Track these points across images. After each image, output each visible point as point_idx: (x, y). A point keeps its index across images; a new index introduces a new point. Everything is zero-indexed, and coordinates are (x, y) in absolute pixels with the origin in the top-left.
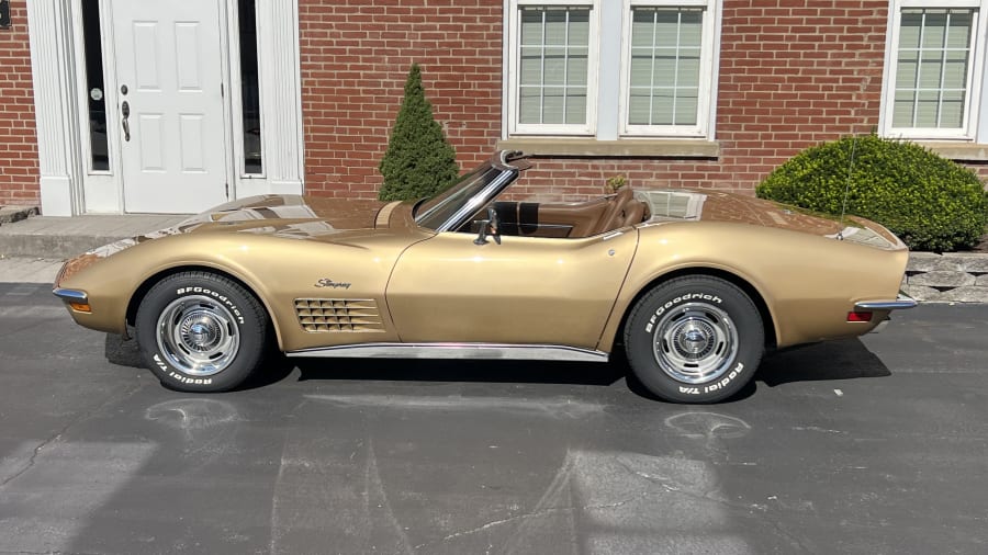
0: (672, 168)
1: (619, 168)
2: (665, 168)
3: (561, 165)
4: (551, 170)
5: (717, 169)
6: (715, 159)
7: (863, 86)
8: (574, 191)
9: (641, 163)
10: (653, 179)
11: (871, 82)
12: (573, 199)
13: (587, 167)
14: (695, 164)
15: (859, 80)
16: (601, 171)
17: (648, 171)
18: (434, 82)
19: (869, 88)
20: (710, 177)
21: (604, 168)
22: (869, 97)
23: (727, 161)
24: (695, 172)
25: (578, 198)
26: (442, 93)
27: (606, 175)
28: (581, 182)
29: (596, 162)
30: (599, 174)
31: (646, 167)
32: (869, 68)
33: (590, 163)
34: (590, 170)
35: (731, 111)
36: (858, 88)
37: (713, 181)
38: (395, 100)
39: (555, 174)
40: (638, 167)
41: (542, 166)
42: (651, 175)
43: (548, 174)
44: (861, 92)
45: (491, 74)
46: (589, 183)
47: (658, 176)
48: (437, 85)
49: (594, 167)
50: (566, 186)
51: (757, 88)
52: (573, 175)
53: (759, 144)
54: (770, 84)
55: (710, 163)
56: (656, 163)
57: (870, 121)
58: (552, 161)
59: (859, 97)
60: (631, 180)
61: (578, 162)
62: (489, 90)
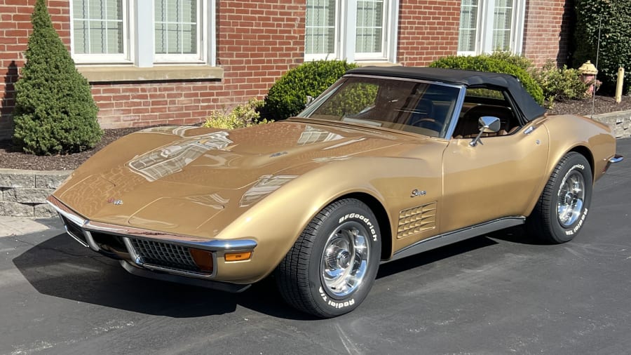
0: (195, 88)
1: (160, 90)
2: (189, 89)
3: (119, 90)
4: (112, 95)
5: (221, 88)
6: (219, 80)
7: (296, 23)
8: (129, 111)
9: (174, 85)
10: (183, 98)
11: (300, 21)
12: (129, 119)
13: (137, 90)
14: (208, 84)
15: (294, 20)
16: (148, 94)
17: (179, 92)
19: (300, 26)
20: (218, 94)
21: (150, 90)
22: (299, 32)
23: (227, 81)
24: (208, 91)
25: (133, 118)
26: (20, 26)
27: (152, 96)
28: (134, 104)
29: (144, 86)
30: (147, 96)
31: (178, 88)
32: (299, 11)
33: (139, 87)
34: (140, 93)
35: (227, 43)
36: (293, 26)
37: (220, 98)
39: (115, 98)
40: (172, 89)
41: (105, 91)
42: (180, 95)
43: (108, 98)
44: (296, 28)
45: (61, 8)
46: (139, 104)
47: (187, 96)
49: (143, 90)
50: (124, 108)
51: (241, 24)
52: (127, 98)
53: (243, 68)
54: (249, 21)
55: (217, 84)
56: (184, 85)
57: (300, 50)
58: (112, 87)
59: (294, 32)
60: (169, 100)
61: (131, 86)
62: (61, 23)
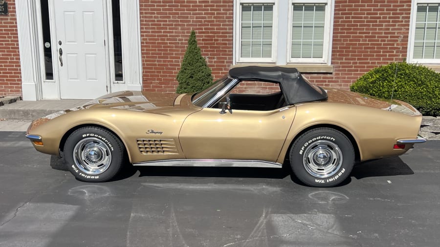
5: (332, 78)
6: (331, 73)
7: (400, 39)
11: (403, 38)
14: (322, 76)
15: (398, 37)
18: (201, 38)
19: (402, 41)
20: (329, 82)
22: (402, 44)
23: (337, 74)
24: (322, 79)
25: (268, 92)
26: (205, 44)
32: (402, 31)
35: (338, 51)
36: (397, 41)
37: (330, 84)
38: (184, 47)
44: (399, 42)
45: (228, 35)
48: (203, 40)
50: (263, 86)
51: (350, 41)
53: (352, 67)
54: (357, 39)
55: (329, 75)
57: (402, 56)
59: (398, 44)
62: (227, 42)
